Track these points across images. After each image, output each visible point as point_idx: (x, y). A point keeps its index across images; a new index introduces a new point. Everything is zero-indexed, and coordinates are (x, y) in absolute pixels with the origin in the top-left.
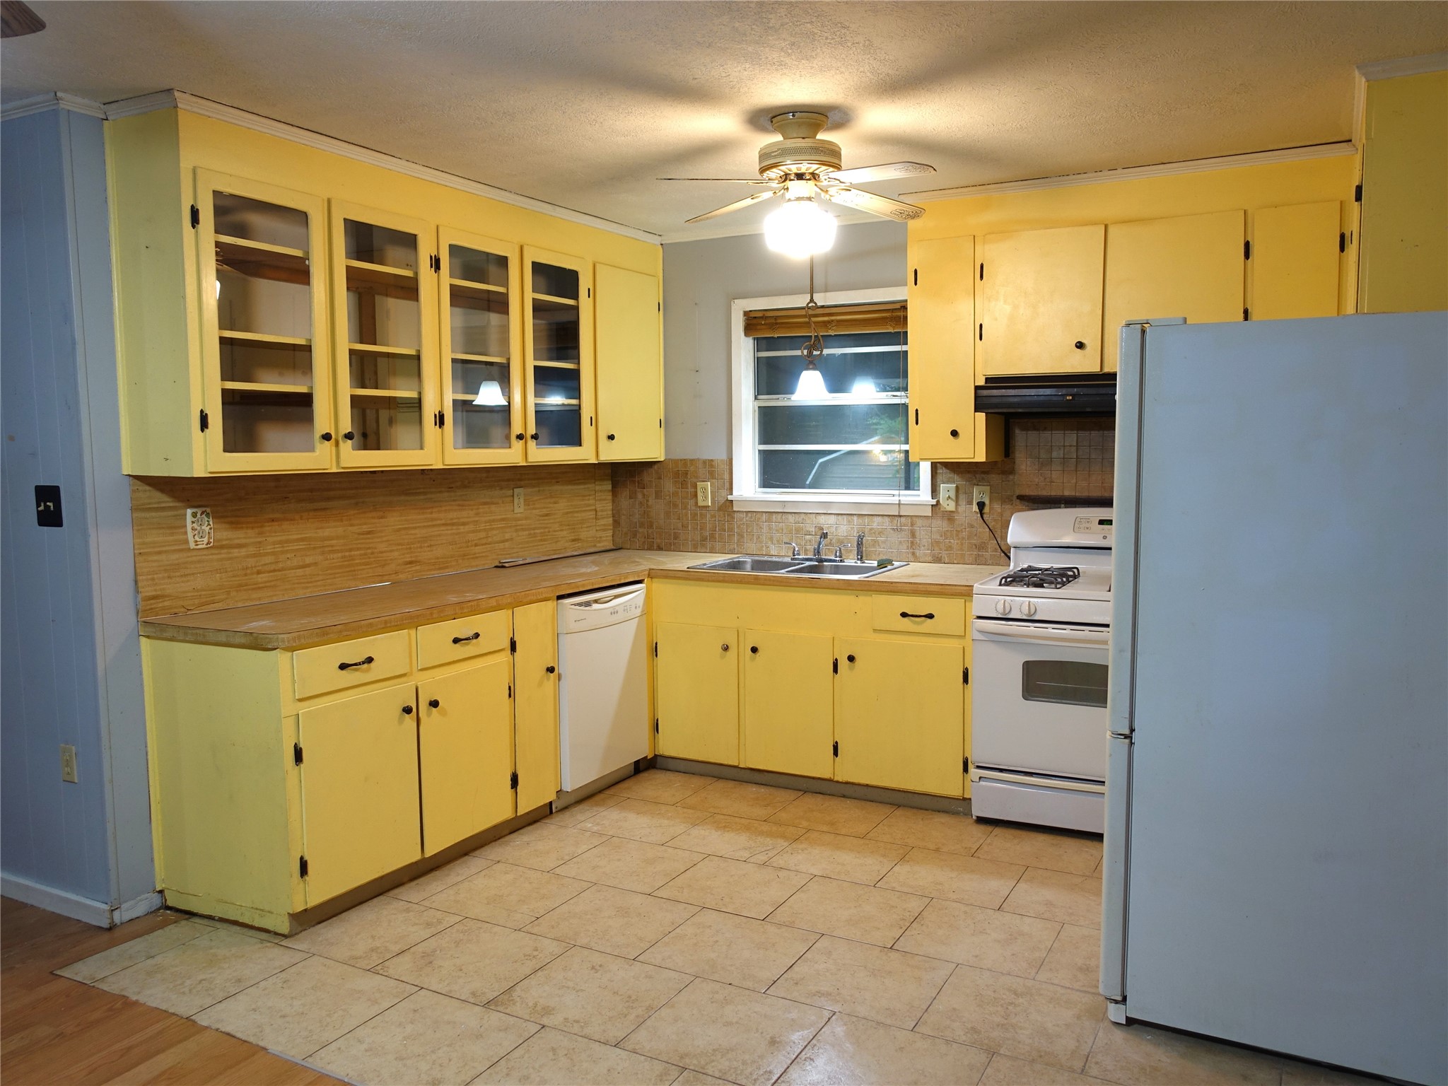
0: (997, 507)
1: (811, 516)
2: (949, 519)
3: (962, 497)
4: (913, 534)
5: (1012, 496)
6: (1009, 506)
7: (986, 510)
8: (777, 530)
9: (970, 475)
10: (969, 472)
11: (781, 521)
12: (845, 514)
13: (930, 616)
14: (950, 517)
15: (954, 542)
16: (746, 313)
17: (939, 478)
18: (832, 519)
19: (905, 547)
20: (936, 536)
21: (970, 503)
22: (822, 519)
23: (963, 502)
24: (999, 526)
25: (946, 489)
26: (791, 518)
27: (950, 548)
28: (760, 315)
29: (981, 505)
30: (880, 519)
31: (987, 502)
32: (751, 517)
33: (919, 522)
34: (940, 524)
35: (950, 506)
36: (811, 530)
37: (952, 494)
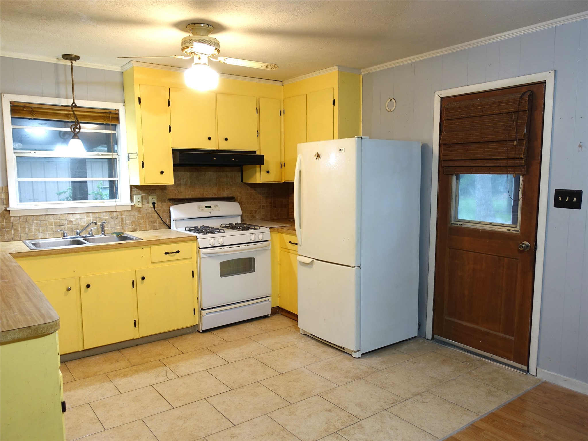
0: (160, 204)
1: (65, 215)
2: (139, 211)
3: (144, 201)
4: (122, 220)
5: (166, 199)
6: (165, 204)
7: (156, 206)
8: (42, 225)
9: (147, 191)
10: (147, 190)
11: (44, 219)
12: (85, 213)
13: (178, 252)
14: (139, 210)
15: (142, 221)
16: (11, 103)
17: (133, 193)
18: (77, 216)
19: (118, 226)
20: (134, 220)
21: (148, 203)
22: (71, 217)
23: (145, 203)
24: (161, 212)
25: (137, 198)
26: (51, 217)
27: (140, 224)
28: (22, 105)
29: (154, 204)
30: (104, 214)
31: (156, 203)
32: (24, 219)
33: (125, 214)
34: (135, 214)
35: (140, 205)
36: (65, 222)
37: (140, 200)
